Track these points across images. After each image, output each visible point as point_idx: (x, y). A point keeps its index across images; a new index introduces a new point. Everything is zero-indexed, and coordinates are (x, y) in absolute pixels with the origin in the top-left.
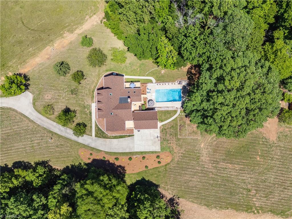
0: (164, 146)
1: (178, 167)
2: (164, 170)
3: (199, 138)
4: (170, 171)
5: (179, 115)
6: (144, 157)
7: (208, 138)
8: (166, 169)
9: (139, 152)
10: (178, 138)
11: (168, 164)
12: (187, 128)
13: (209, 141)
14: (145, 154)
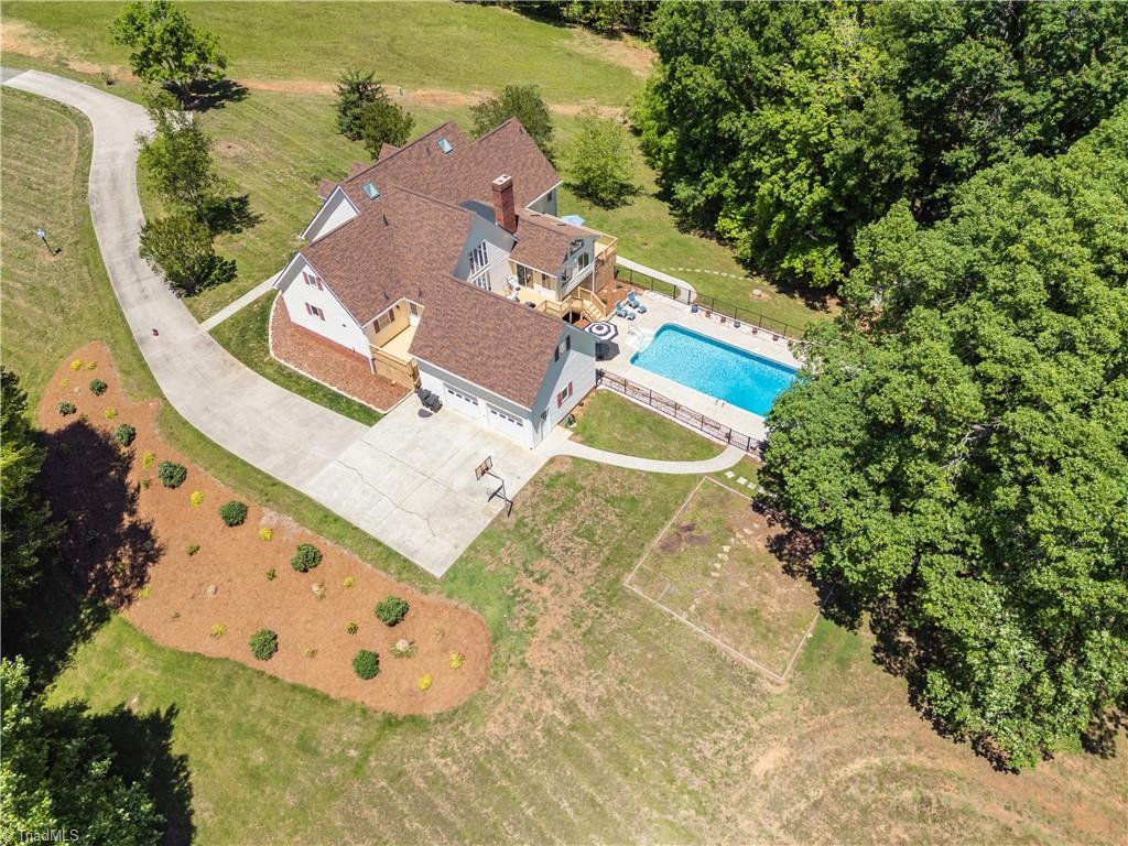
0: (492, 567)
1: (461, 802)
2: (353, 753)
3: (777, 680)
4: (379, 801)
5: (719, 475)
6: (309, 561)
7: (847, 737)
8: (365, 759)
9: (317, 507)
10: (617, 580)
11: (416, 722)
12: (718, 566)
13: (842, 773)
14: (338, 539)
